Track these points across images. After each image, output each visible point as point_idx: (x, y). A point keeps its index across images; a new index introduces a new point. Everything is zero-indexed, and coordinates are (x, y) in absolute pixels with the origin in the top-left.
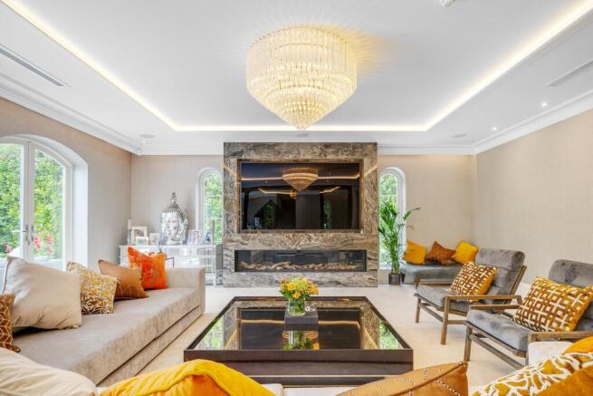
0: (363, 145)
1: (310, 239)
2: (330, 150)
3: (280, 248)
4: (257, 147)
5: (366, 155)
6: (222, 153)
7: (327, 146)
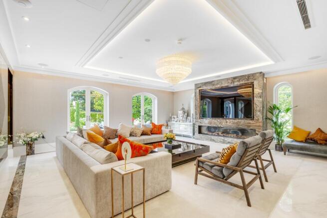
0: (253, 75)
1: (227, 122)
2: (236, 80)
3: (214, 126)
4: (206, 84)
5: (255, 79)
6: (194, 88)
7: (235, 78)
